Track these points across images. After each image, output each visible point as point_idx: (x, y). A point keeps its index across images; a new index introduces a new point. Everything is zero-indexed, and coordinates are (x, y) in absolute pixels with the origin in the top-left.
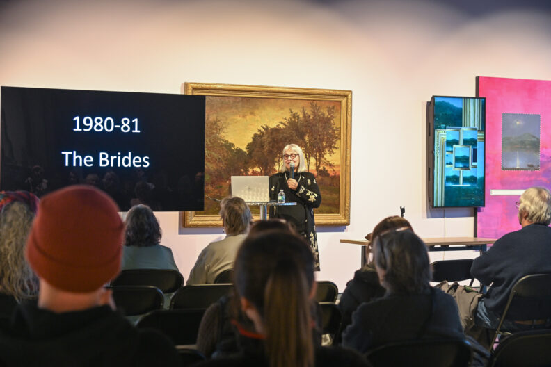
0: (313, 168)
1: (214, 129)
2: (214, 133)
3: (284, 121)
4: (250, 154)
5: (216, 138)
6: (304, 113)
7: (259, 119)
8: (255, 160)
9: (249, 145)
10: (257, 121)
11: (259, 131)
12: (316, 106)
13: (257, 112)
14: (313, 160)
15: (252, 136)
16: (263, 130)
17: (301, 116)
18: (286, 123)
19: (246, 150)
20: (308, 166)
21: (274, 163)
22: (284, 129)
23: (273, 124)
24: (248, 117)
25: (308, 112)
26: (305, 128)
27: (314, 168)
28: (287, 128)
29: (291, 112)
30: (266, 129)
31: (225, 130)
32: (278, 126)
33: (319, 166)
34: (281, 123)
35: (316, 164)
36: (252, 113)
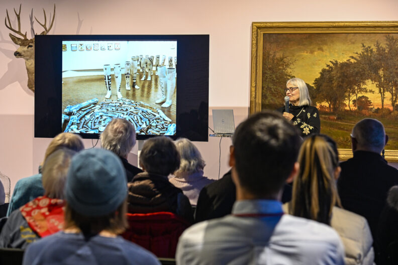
0: (388, 103)
1: (280, 65)
2: (280, 69)
3: (355, 56)
4: (318, 89)
5: (282, 73)
6: (378, 46)
7: (328, 54)
8: (323, 95)
9: (316, 80)
10: (326, 56)
11: (328, 66)
12: (393, 39)
13: (325, 47)
14: (388, 95)
15: (320, 70)
16: (331, 65)
17: (375, 50)
18: (358, 58)
19: (313, 85)
20: (383, 101)
21: (343, 97)
22: (355, 63)
23: (343, 59)
24: (316, 53)
25: (383, 45)
26: (378, 62)
27: (390, 103)
28: (359, 62)
29: (364, 46)
30: (336, 64)
31: (292, 66)
32: (349, 60)
33: (395, 101)
34: (352, 57)
35: (392, 99)
36: (321, 49)
